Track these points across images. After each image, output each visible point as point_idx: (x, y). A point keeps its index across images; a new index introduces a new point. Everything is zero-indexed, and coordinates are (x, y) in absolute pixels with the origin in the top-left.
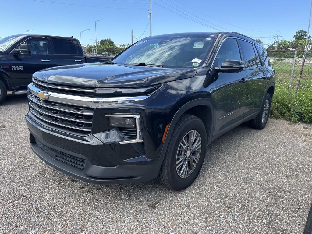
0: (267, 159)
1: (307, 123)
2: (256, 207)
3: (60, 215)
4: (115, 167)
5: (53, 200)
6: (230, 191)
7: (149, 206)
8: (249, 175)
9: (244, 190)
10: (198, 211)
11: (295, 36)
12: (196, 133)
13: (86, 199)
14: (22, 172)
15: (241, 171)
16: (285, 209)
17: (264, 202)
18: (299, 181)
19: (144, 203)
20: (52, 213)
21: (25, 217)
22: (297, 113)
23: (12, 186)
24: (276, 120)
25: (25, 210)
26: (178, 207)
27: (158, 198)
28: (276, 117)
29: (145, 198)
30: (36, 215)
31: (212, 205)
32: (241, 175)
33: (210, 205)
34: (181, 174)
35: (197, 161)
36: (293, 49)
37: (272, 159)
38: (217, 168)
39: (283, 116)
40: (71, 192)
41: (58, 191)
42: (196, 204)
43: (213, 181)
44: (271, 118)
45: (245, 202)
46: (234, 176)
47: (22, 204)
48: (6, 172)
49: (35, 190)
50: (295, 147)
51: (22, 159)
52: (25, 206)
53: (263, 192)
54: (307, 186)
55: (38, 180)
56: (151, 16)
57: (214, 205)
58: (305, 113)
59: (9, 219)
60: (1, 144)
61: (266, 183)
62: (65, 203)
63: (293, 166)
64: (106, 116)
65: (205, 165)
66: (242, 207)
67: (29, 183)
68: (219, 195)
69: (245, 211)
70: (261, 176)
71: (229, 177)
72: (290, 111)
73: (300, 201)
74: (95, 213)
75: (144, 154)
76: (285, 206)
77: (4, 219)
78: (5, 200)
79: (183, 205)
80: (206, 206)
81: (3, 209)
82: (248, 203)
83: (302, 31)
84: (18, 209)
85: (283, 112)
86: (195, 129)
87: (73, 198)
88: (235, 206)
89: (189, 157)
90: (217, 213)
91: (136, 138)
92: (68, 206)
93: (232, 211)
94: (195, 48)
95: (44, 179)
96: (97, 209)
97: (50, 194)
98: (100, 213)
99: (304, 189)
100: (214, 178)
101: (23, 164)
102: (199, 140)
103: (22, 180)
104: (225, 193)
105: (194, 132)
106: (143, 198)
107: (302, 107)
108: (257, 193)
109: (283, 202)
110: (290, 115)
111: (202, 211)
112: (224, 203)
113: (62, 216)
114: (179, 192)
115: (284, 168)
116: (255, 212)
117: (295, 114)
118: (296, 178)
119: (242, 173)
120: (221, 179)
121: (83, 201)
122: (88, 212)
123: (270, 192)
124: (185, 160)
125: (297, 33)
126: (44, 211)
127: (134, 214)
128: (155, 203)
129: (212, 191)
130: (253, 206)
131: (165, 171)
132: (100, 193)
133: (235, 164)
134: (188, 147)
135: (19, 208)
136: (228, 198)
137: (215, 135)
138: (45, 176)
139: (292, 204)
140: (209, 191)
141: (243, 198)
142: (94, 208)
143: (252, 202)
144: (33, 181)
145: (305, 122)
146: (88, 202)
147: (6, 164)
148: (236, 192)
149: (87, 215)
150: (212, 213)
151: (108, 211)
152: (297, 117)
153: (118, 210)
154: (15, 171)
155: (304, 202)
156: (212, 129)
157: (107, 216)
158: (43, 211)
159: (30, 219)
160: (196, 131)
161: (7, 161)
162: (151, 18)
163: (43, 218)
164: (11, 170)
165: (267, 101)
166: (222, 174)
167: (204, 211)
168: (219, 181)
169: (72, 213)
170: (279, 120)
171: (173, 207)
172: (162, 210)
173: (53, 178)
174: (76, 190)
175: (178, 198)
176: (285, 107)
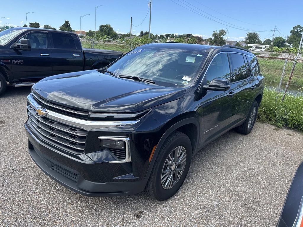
0: (248, 168)
1: (291, 128)
2: (231, 219)
3: (54, 221)
4: (105, 183)
5: (48, 206)
6: (209, 202)
7: (135, 216)
8: (229, 186)
9: (222, 201)
10: (178, 222)
11: (291, 31)
12: (182, 149)
13: (78, 205)
14: (20, 174)
15: (222, 180)
16: (257, 223)
17: (239, 214)
18: (274, 193)
19: (130, 212)
20: (47, 219)
21: (23, 223)
22: (282, 118)
23: (11, 189)
24: (262, 125)
25: (23, 215)
26: (161, 218)
27: (144, 207)
28: (263, 122)
29: (132, 207)
30: (33, 221)
31: (192, 216)
32: (222, 185)
33: (190, 216)
34: (165, 186)
35: (182, 173)
36: (288, 44)
37: (253, 169)
38: (201, 177)
39: (270, 120)
40: (65, 198)
41: (53, 197)
42: (178, 215)
43: (196, 190)
44: (258, 122)
45: (222, 214)
46: (215, 187)
47: (20, 209)
48: (6, 174)
49: (32, 194)
50: (276, 155)
51: (21, 160)
52: (23, 211)
53: (239, 204)
54: (280, 199)
55: (35, 184)
56: (151, 5)
57: (194, 217)
58: (290, 120)
59: (8, 225)
60: (0, 143)
61: (244, 194)
62: (59, 209)
63: (271, 177)
64: (99, 138)
65: (190, 173)
66: (218, 219)
67: (27, 187)
68: (199, 206)
69: (221, 223)
70: (240, 187)
71: (210, 187)
72: (276, 116)
73: (271, 215)
74: (86, 221)
75: (132, 172)
76: (257, 220)
77: (3, 224)
78: (5, 204)
79: (166, 215)
80: (186, 217)
81: (3, 214)
82: (224, 215)
83: (299, 26)
84: (16, 214)
85: (269, 117)
86: (181, 145)
87: (67, 205)
88: (212, 218)
89: (174, 170)
90: (195, 224)
91: (125, 158)
92: (62, 212)
93: (209, 223)
94: (187, 61)
95: (40, 183)
96: (88, 217)
97: (46, 199)
98: (90, 221)
99: (277, 202)
100: (197, 188)
101: (21, 166)
102: (184, 154)
103: (20, 183)
104: (205, 204)
105: (180, 147)
106: (130, 207)
107: (287, 114)
108: (234, 205)
109: (256, 215)
110: (275, 120)
111: (182, 222)
112: (202, 215)
113: (56, 223)
114: (163, 201)
115: (262, 179)
116: (230, 225)
117: (281, 120)
118: (272, 190)
119: (223, 183)
120: (203, 189)
121: (76, 208)
122: (80, 220)
123: (245, 205)
124: (170, 173)
125: (294, 28)
126: (40, 217)
127: (121, 224)
128: (140, 212)
129: (193, 201)
130: (229, 219)
131: (151, 186)
132: (92, 200)
133: (217, 173)
134: (174, 161)
135: (18, 213)
136: (207, 209)
137: (200, 147)
138: (42, 180)
139: (263, 218)
140: (190, 202)
141: (220, 210)
142: (85, 215)
143: (228, 215)
144: (30, 185)
145: (290, 128)
146: (80, 209)
147: (6, 164)
148: (215, 203)
149: (78, 222)
150: (191, 224)
151: (97, 219)
152: (282, 123)
153: (106, 218)
154: (14, 173)
155: (275, 216)
156: (197, 142)
157: (96, 225)
158: (38, 217)
159: (27, 225)
160: (182, 147)
161: (6, 162)
162: (151, 7)
163: (38, 225)
164: (10, 171)
165: (254, 108)
166: (204, 183)
167: (184, 222)
168: (201, 191)
169: (65, 220)
170: (265, 124)
171: (156, 217)
172: (146, 220)
173: (49, 182)
174: (70, 195)
175: (161, 207)
176: (272, 112)
